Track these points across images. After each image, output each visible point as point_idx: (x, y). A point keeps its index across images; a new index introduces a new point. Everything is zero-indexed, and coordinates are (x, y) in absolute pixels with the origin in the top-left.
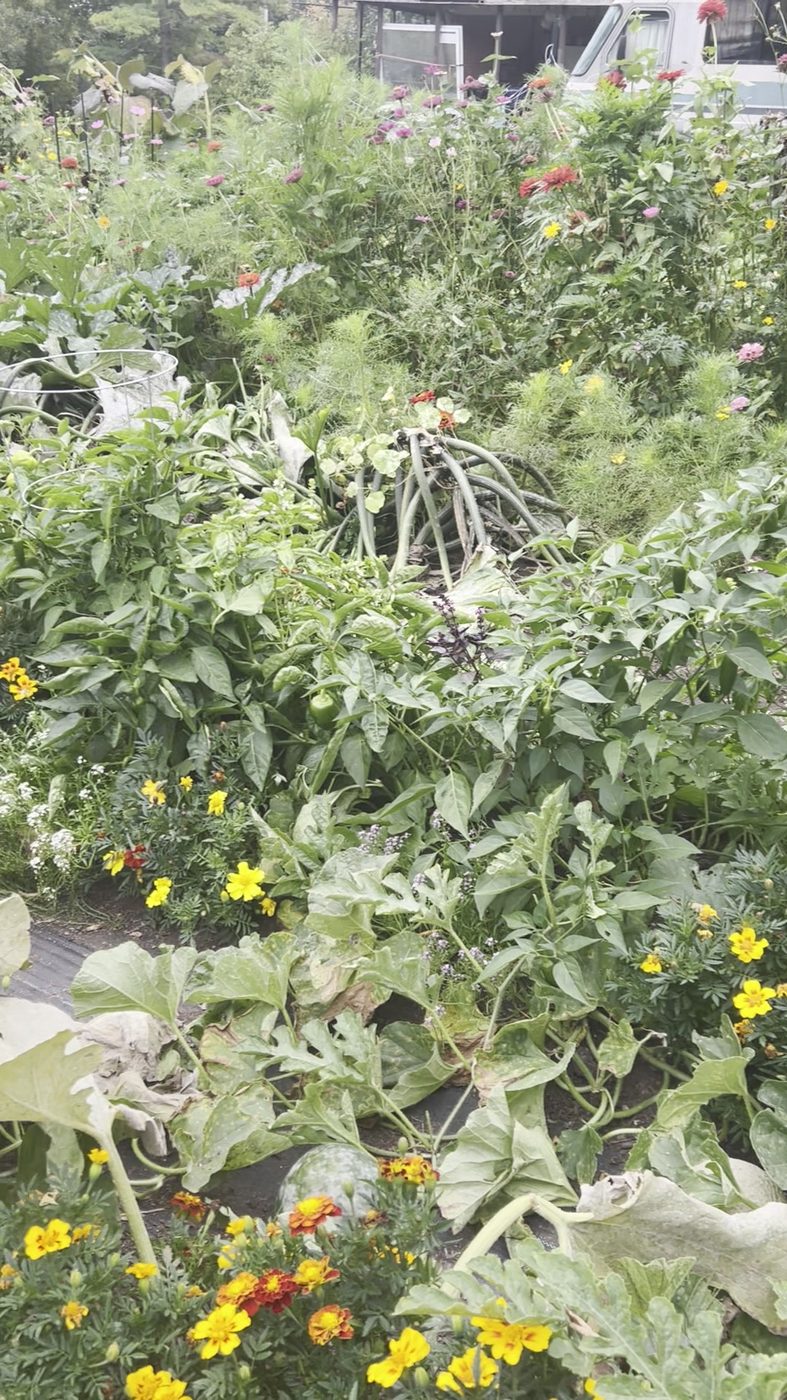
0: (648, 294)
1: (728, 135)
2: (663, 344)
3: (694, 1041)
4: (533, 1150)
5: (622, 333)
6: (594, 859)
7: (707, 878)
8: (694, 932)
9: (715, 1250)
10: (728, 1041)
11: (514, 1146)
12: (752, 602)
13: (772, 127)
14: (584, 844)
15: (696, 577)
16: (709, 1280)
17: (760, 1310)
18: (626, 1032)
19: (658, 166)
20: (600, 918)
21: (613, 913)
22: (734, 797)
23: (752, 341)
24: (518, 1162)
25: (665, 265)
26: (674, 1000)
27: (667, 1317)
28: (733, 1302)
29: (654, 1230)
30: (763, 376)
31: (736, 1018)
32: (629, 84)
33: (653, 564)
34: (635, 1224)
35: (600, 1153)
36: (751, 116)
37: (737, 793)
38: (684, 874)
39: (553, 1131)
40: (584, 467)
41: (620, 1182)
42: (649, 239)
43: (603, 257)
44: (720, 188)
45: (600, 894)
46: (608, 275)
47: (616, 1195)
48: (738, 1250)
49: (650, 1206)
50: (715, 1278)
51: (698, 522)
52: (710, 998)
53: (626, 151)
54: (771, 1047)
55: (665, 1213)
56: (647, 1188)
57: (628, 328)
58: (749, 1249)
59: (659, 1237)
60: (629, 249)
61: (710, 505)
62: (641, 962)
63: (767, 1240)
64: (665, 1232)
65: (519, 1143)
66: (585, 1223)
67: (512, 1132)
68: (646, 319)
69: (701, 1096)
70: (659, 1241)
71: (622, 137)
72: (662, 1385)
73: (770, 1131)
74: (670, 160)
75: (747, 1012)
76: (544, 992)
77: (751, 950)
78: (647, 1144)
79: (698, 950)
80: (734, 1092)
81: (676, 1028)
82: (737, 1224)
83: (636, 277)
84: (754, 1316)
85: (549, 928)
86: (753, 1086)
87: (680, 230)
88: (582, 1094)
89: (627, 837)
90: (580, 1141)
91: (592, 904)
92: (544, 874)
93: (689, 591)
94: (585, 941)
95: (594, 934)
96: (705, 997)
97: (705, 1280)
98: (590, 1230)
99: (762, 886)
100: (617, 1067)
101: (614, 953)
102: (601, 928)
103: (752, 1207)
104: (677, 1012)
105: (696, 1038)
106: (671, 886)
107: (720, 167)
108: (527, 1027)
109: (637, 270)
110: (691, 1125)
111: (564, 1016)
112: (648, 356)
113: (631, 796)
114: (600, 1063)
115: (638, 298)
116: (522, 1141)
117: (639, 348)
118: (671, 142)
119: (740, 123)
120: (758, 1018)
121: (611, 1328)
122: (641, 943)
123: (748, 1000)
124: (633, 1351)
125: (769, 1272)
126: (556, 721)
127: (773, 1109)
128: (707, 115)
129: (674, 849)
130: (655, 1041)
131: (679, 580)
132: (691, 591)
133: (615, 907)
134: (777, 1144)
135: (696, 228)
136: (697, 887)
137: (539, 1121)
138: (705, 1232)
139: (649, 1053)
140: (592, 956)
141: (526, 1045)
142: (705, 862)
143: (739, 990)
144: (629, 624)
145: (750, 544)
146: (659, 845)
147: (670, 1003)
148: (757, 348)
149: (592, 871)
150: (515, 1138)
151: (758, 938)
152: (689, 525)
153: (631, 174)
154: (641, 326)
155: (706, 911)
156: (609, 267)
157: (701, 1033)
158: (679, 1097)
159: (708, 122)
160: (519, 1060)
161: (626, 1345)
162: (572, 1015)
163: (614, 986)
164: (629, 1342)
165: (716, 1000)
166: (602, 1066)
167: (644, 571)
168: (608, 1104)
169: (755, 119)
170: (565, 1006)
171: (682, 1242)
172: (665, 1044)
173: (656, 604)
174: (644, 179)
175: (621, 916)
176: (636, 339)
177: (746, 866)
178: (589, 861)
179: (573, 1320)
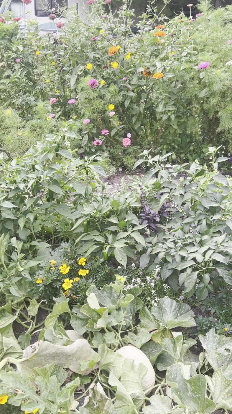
0: (21, 85)
1: (38, 37)
2: (28, 99)
3: (54, 300)
4: (10, 344)
5: (15, 96)
6: (19, 254)
7: (54, 252)
8: (50, 269)
9: (64, 357)
10: (63, 297)
11: (3, 344)
12: (53, 172)
13: (50, 35)
14: (15, 250)
15: (37, 167)
16: (63, 366)
17: (78, 370)
18: (34, 302)
19: (18, 46)
20: (23, 271)
21: (26, 268)
22: (61, 228)
23: (53, 97)
24: (5, 349)
25: (25, 76)
26: (47, 290)
27: (41, 381)
28: (71, 370)
29: (45, 357)
30: (58, 107)
31: (64, 291)
32: (6, 22)
33: (25, 164)
34: (39, 357)
35: (31, 339)
36: (43, 32)
37: (61, 227)
38: (48, 253)
39: (17, 337)
40: (9, 137)
41: (33, 346)
42: (19, 68)
43: (6, 74)
44: (38, 53)
45: (22, 264)
46: (8, 79)
47: (33, 350)
48: (70, 356)
49: (43, 350)
50: (65, 365)
51: (36, 151)
52: (56, 286)
53: (8, 42)
54: (74, 296)
55: (48, 351)
56: (41, 346)
57: (17, 95)
58: (73, 354)
59: (47, 358)
60: (14, 71)
61: (40, 146)
62: (36, 281)
63: (77, 351)
64: (49, 357)
65: (5, 343)
66: (25, 361)
67: (2, 340)
68: (22, 92)
69: (56, 315)
70: (47, 360)
71: (6, 37)
72: (42, 401)
73: (76, 320)
74: (22, 45)
75: (66, 288)
76: (9, 296)
77: (65, 270)
78: (44, 333)
79: (51, 274)
80: (66, 312)
81: (49, 297)
82: (68, 349)
83: (17, 80)
84: (77, 373)
85: (8, 277)
86: (71, 308)
87: (28, 66)
88: (25, 324)
89: (29, 246)
90: (25, 338)
91: (20, 267)
92: (3, 261)
93: (36, 171)
94: (18, 279)
95: (21, 276)
96: (55, 286)
97: (62, 367)
98: (26, 362)
99: (67, 252)
100: (33, 313)
101: (28, 280)
102: (23, 274)
103: (73, 342)
104: (48, 293)
105: (54, 299)
106: (43, 257)
107: (37, 47)
108: (5, 308)
109: (17, 77)
110: (55, 324)
111: (15, 302)
112: (24, 103)
113: (29, 233)
114: (29, 313)
115: (19, 86)
116: (6, 342)
117: (21, 101)
118: (21, 39)
119: (41, 34)
120: (70, 289)
121: (25, 390)
122: (36, 275)
123: (66, 285)
124: (32, 394)
125: (79, 359)
126: (2, 215)
127: (76, 314)
128: (31, 32)
129: (43, 246)
130: (43, 303)
131: (33, 168)
132: (37, 171)
133: (27, 267)
134: (78, 323)
135: (33, 65)
136: (52, 256)
137: (12, 335)
138: (60, 353)
139: (43, 307)
140: (23, 282)
141: (5, 313)
142: (53, 248)
143: (64, 282)
144: (20, 183)
145: (51, 156)
146: (38, 246)
147: (46, 291)
148: (55, 99)
149: (18, 257)
150: (3, 342)
151: (67, 266)
152: (34, 152)
153: (11, 49)
154: (20, 94)
155: (53, 262)
156: (8, 77)
157: (55, 297)
158: (51, 317)
159: (32, 34)
160: (4, 318)
161: (30, 393)
162: (18, 301)
163: (29, 290)
164: (31, 392)
165: (58, 287)
166: (29, 314)
167: (23, 167)
168: (33, 324)
169: (45, 33)
170: (16, 299)
171: (54, 358)
172: (46, 303)
173: (27, 176)
174: (14, 50)
175: (29, 269)
176: (20, 98)
177: (63, 247)
178: (18, 254)
179: (16, 391)
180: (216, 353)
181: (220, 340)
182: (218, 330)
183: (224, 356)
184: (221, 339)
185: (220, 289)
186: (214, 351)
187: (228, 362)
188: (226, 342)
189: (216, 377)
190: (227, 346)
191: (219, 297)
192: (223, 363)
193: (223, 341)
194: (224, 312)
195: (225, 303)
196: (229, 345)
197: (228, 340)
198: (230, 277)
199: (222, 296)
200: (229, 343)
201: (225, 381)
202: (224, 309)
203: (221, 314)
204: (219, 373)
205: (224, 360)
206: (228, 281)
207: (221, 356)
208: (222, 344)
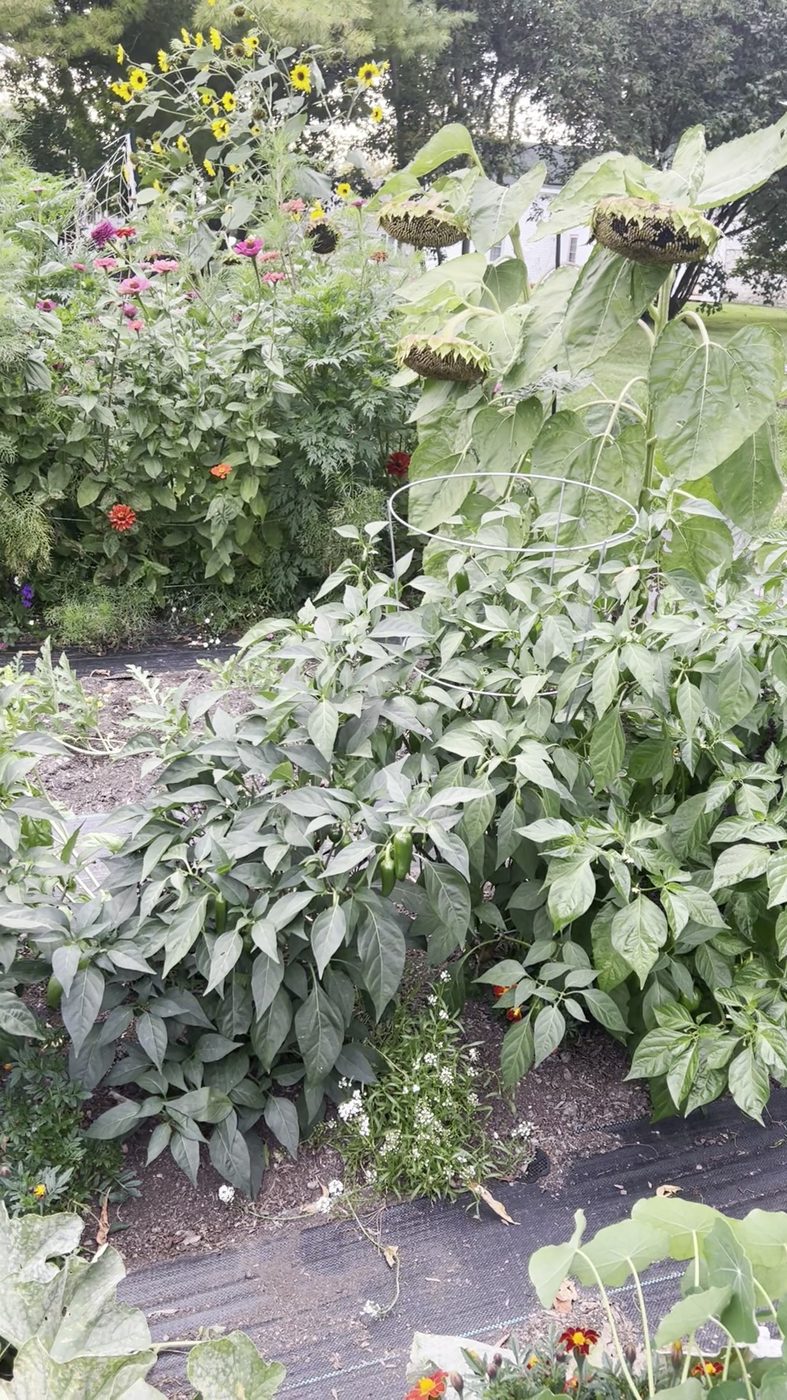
180: (17, 1285)
181: (26, 1236)
182: (18, 1200)
183: (46, 1285)
184: (29, 1230)
185: (14, 1053)
186: (9, 1280)
187: (64, 1298)
188: (47, 1234)
189: (27, 1369)
190: (55, 1244)
191: (13, 1083)
192: (46, 1310)
193: (38, 1234)
194: (34, 1129)
195: (35, 1098)
196: (60, 1239)
197: (53, 1223)
198: (20, 1011)
199: (22, 1077)
200: (58, 1235)
201: (56, 1371)
202: (33, 1120)
203: (26, 1139)
204: (34, 1352)
205: (46, 1300)
206: (16, 1028)
207: (36, 1288)
208: (37, 1246)
